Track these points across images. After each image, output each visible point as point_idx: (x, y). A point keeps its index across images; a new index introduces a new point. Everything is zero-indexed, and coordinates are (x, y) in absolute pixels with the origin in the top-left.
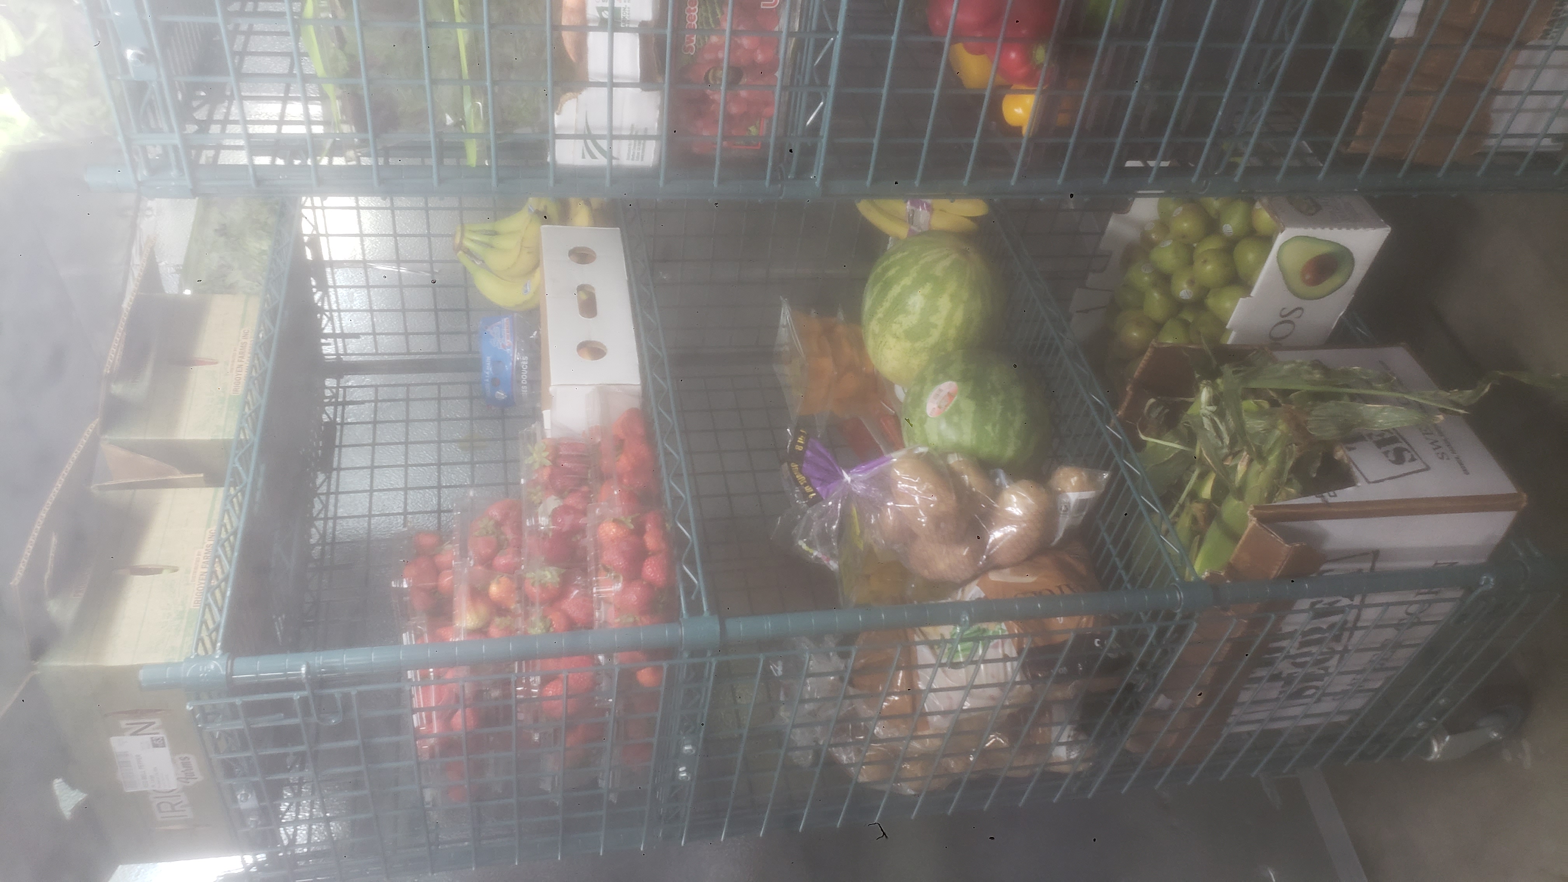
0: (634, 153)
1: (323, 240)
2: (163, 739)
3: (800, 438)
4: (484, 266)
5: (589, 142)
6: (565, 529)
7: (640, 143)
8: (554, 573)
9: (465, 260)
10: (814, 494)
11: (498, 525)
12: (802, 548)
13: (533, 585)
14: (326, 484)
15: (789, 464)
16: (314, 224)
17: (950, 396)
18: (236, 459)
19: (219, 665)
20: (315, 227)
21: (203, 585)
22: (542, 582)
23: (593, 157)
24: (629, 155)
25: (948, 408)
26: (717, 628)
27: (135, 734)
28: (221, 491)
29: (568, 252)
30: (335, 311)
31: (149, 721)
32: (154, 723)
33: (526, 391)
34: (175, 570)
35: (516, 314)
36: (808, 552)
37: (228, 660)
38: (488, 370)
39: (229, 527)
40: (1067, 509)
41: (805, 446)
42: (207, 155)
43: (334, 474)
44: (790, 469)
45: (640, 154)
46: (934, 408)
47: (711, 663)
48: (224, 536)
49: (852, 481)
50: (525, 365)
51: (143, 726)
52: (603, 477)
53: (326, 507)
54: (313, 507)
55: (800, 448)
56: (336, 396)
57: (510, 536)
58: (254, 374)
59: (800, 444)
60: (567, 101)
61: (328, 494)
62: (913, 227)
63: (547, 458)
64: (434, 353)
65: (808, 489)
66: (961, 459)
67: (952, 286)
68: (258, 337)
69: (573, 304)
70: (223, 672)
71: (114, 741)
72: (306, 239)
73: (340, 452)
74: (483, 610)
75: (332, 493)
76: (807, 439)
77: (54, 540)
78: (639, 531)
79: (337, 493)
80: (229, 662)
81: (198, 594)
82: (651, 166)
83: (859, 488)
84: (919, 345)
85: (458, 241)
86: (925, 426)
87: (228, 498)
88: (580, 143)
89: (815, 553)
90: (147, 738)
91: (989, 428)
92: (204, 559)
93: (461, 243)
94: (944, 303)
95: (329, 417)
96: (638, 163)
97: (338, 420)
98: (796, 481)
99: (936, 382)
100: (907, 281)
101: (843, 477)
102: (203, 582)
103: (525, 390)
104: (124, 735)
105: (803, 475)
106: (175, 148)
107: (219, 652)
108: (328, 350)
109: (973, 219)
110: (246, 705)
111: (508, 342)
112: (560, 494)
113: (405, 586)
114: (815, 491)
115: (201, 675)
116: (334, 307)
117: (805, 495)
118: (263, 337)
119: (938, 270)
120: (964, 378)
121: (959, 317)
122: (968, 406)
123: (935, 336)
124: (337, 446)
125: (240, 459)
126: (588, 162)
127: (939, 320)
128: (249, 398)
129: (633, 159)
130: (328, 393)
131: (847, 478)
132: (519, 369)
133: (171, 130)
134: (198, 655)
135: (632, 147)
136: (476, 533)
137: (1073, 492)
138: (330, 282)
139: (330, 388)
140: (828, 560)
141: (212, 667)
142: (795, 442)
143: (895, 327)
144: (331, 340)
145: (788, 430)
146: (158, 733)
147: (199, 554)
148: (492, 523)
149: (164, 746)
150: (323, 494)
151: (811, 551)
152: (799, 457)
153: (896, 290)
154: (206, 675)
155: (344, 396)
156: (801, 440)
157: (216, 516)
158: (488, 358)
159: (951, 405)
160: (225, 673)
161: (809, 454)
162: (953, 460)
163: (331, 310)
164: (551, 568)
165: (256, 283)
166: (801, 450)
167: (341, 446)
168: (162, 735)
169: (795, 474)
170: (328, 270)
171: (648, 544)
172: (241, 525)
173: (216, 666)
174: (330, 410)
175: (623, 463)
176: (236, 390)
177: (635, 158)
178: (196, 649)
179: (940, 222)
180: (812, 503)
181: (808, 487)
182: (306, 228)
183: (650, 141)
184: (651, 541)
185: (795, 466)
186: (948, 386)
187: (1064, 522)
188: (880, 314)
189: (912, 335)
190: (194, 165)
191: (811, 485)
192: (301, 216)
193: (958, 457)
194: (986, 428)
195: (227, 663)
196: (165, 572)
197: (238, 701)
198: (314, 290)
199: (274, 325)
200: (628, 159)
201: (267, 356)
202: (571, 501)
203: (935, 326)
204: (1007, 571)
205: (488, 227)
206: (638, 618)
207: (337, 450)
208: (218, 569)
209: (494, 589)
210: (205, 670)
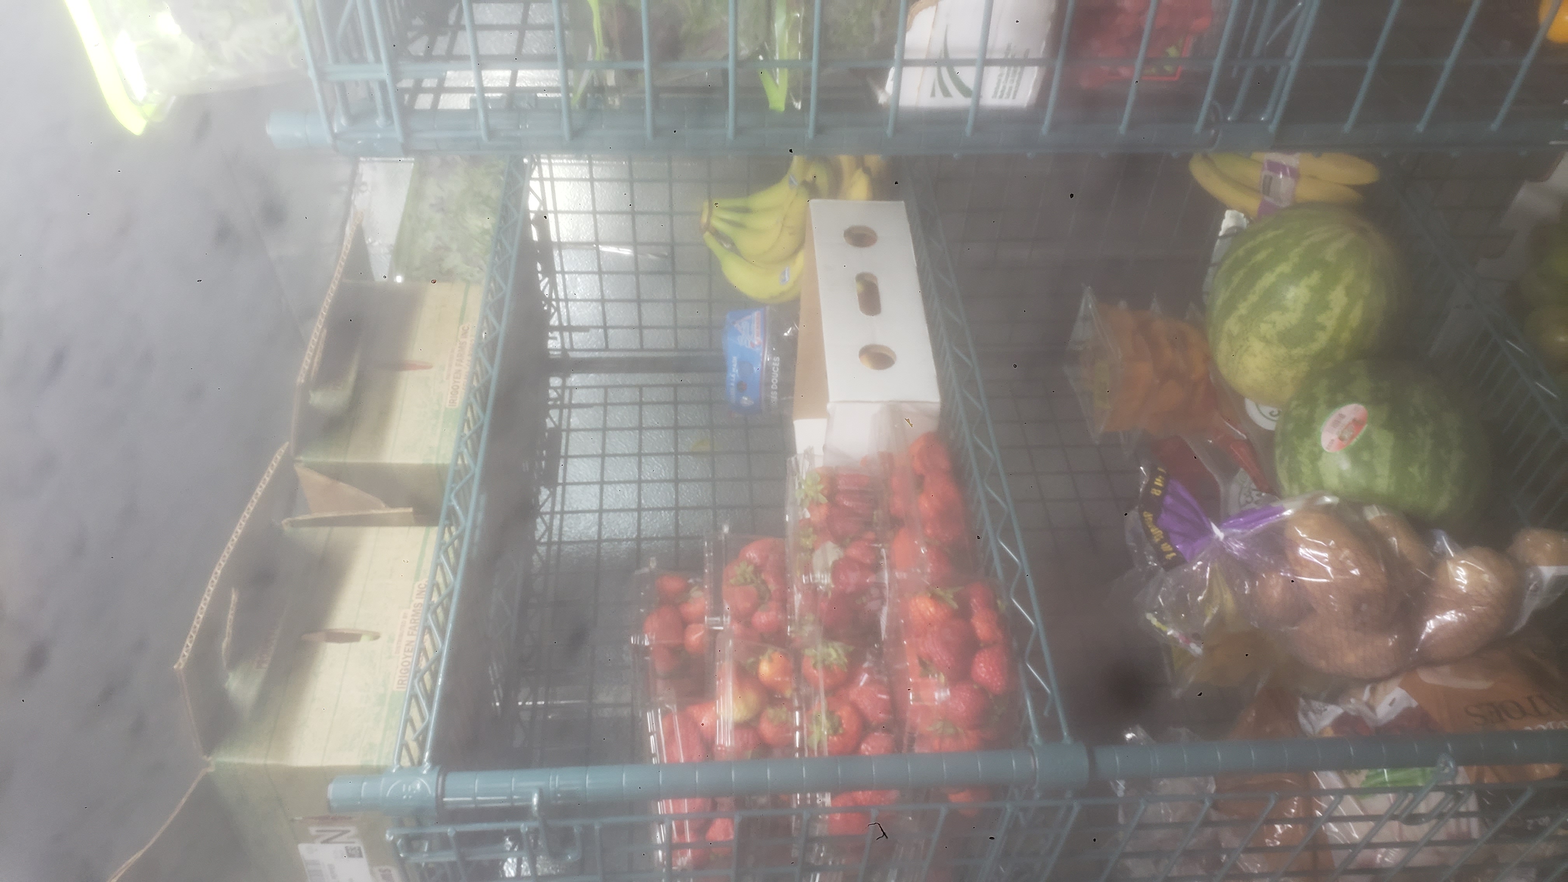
0: (1004, 87)
1: (551, 217)
2: (359, 849)
3: (1157, 480)
4: (734, 250)
5: (944, 71)
6: (849, 589)
7: (1015, 72)
8: (840, 651)
9: (712, 243)
10: (1174, 554)
11: (758, 570)
12: (1151, 624)
13: (815, 666)
14: (550, 499)
15: (1141, 512)
16: (541, 197)
17: (1357, 424)
18: (453, 495)
19: (426, 784)
20: (543, 202)
21: (410, 660)
22: (826, 663)
23: (946, 93)
24: (996, 93)
25: (1355, 440)
26: (1085, 762)
27: (327, 841)
28: (434, 532)
29: (843, 232)
30: (562, 300)
31: (341, 828)
32: (348, 831)
33: (776, 398)
34: (376, 637)
35: (768, 308)
36: (1160, 630)
37: (439, 776)
38: (734, 373)
39: (442, 586)
40: (1537, 589)
41: (1164, 490)
42: (424, 102)
43: (559, 489)
44: (1142, 519)
45: (1013, 90)
46: (1332, 440)
47: (1070, 809)
48: (435, 599)
49: (1226, 538)
50: (776, 367)
51: (336, 834)
52: (896, 522)
53: (549, 529)
54: (535, 528)
55: (1157, 493)
56: (561, 397)
57: (772, 586)
58: (475, 383)
59: (1157, 487)
60: (921, 10)
61: (552, 513)
62: (1268, 199)
63: (822, 492)
64: (671, 350)
65: (1166, 547)
66: (1384, 514)
67: (1348, 276)
68: (481, 336)
69: (851, 295)
70: (431, 792)
71: (303, 849)
72: (532, 216)
73: (566, 463)
74: (752, 697)
75: (557, 513)
76: (1166, 482)
77: (234, 597)
78: (964, 613)
79: (563, 512)
80: (440, 779)
81: (403, 671)
82: (1025, 105)
83: (1237, 547)
84: (1298, 351)
85: (704, 220)
86: (1320, 464)
87: (442, 548)
88: (931, 73)
89: (1170, 633)
90: (341, 847)
91: (1414, 470)
92: (411, 623)
93: (709, 222)
94: (1338, 297)
95: (554, 422)
96: (1007, 102)
97: (564, 426)
98: (1149, 535)
99: (1333, 404)
100: (1284, 268)
101: (1211, 532)
102: (411, 654)
103: (774, 396)
104: (313, 843)
105: (1160, 529)
106: (383, 85)
107: (427, 765)
108: (554, 344)
109: (1356, 188)
110: (459, 836)
111: (757, 340)
112: (840, 540)
113: (647, 643)
114: (1175, 550)
115: (405, 797)
116: (561, 295)
117: (1160, 555)
118: (485, 337)
119: (1330, 254)
120: (1374, 400)
121: (1356, 316)
122: (1384, 441)
123: (1322, 339)
124: (563, 457)
125: (457, 496)
126: (939, 102)
127: (1329, 320)
128: (469, 414)
129: (1001, 97)
130: (553, 394)
131: (1219, 533)
132: (769, 370)
133: (378, 60)
134: (401, 768)
135: (1003, 79)
136: (732, 581)
137: (1548, 566)
138: (558, 268)
139: (555, 389)
140: (1188, 641)
141: (419, 786)
142: (1151, 485)
143: (1264, 328)
144: (557, 334)
145: (1142, 468)
146: (353, 843)
147: (405, 617)
148: (751, 568)
149: (361, 856)
150: (546, 513)
151: (1164, 628)
152: (1155, 505)
153: (1268, 279)
154: (410, 797)
155: (570, 399)
156: (1159, 482)
157: (428, 566)
158: (735, 359)
159: (1358, 437)
160: (434, 795)
161: (1169, 500)
162: (1373, 514)
163: (558, 300)
164: (837, 644)
165: (478, 269)
166: (1158, 494)
167: (567, 457)
168: (358, 844)
169: (1149, 526)
170: (556, 253)
171: (979, 631)
172: (458, 587)
173: (423, 785)
174: (554, 413)
175: (925, 505)
176: (453, 402)
177: (1005, 95)
178: (399, 760)
179: (1307, 191)
180: (1170, 566)
181: (1166, 544)
182: (533, 204)
183: (1030, 68)
184: (982, 627)
185: (1148, 516)
186: (1351, 411)
187: (1531, 604)
188: (1243, 309)
189: (1287, 338)
190: (407, 112)
191: (1169, 543)
192: (530, 189)
193: (1380, 512)
194: (1411, 470)
195: (438, 780)
196: (364, 639)
197: (450, 831)
198: (540, 276)
199: (500, 322)
200: (994, 96)
201: (491, 360)
202: (854, 552)
203: (1323, 328)
204: (1446, 669)
205: (739, 203)
206: (960, 730)
207: (562, 462)
208: (428, 644)
209: (765, 669)
210: (409, 789)
